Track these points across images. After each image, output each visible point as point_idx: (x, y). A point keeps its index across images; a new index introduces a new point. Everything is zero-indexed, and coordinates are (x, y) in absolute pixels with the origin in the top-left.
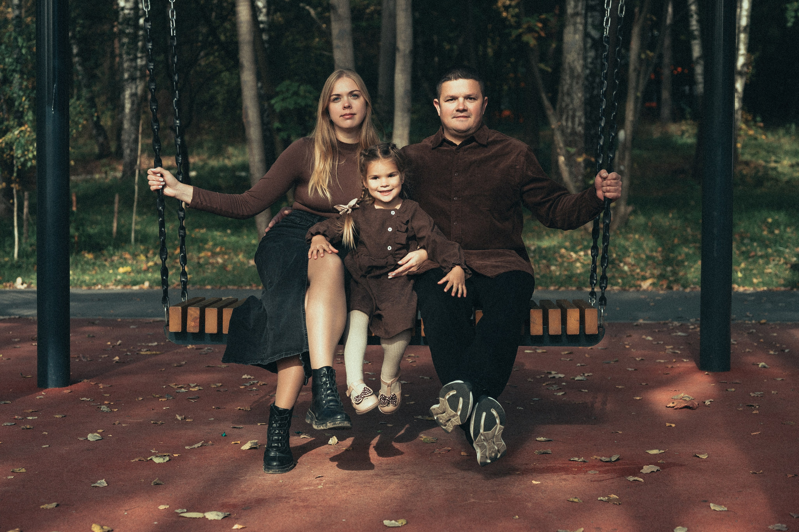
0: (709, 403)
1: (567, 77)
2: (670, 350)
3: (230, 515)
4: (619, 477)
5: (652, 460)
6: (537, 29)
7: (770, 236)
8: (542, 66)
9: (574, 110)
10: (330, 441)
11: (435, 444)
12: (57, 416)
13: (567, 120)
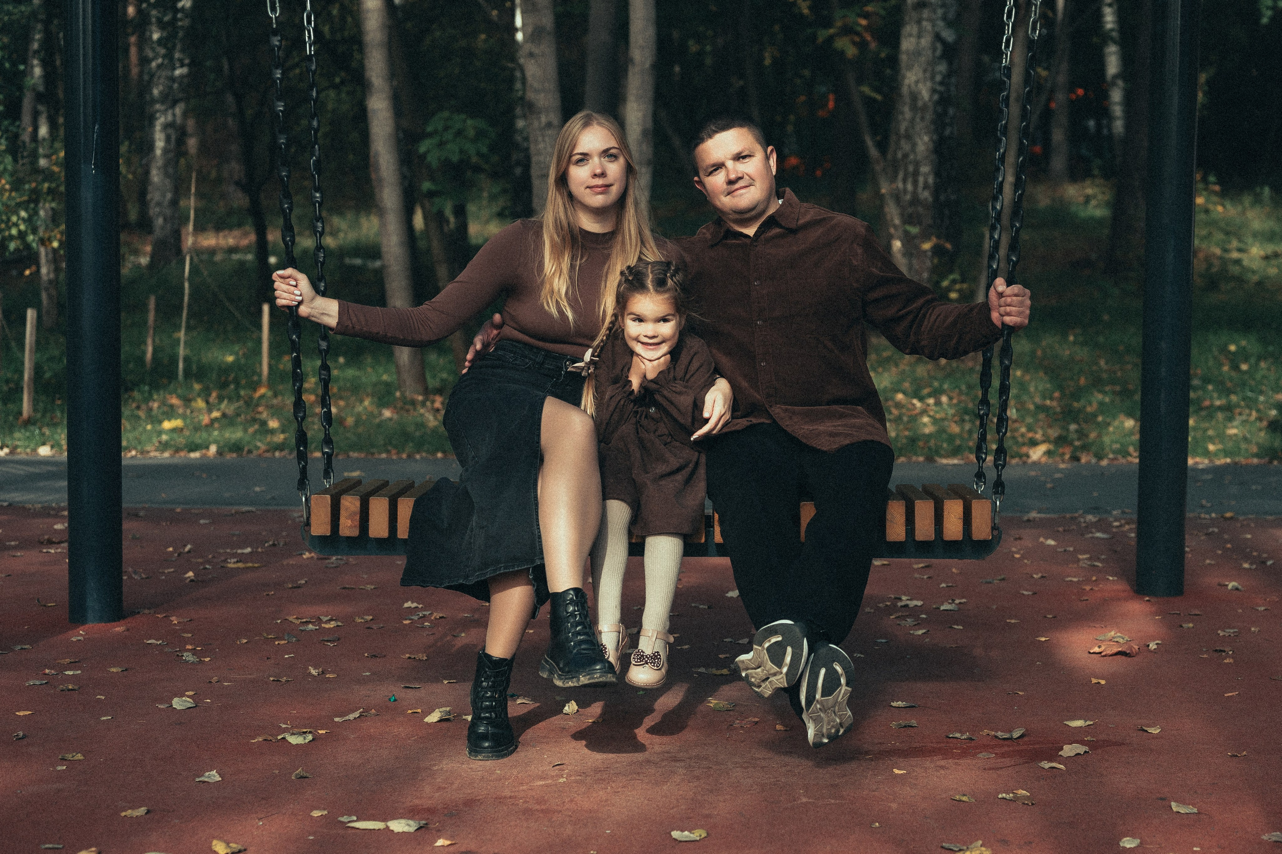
0: (1155, 647)
1: (906, 109)
2: (1086, 561)
3: (426, 824)
4: (1026, 762)
5: (1075, 737)
6: (859, 29)
7: (1233, 374)
8: (866, 89)
9: (917, 164)
10: (566, 708)
11: (731, 713)
12: (114, 670)
13: (905, 181)
